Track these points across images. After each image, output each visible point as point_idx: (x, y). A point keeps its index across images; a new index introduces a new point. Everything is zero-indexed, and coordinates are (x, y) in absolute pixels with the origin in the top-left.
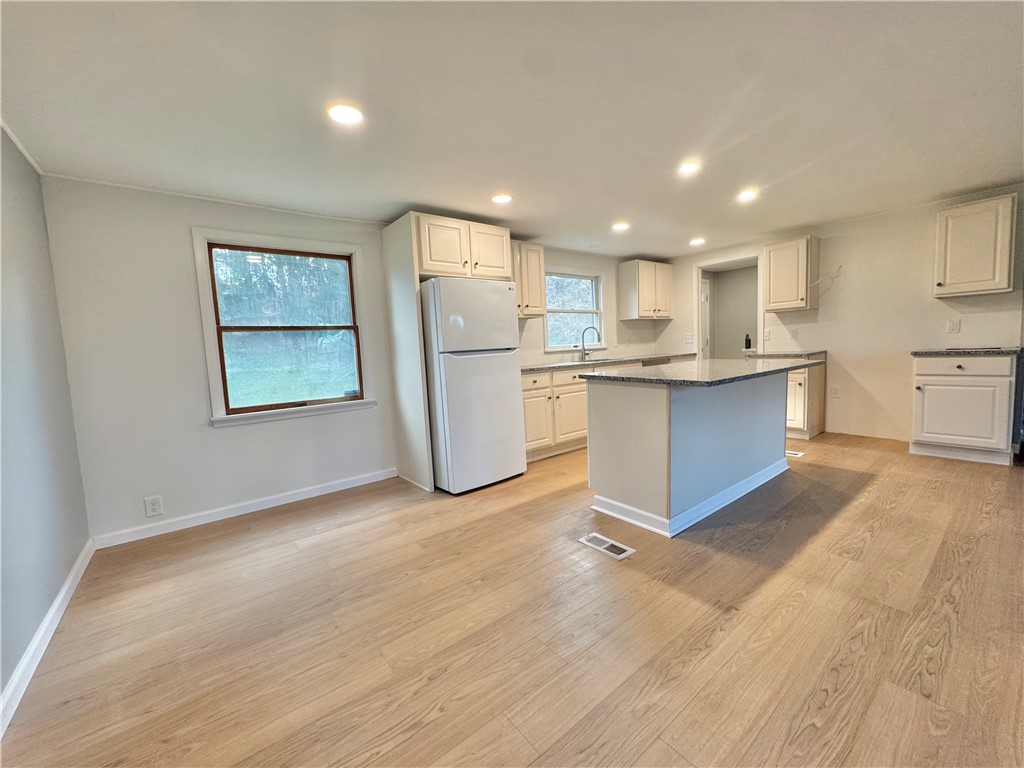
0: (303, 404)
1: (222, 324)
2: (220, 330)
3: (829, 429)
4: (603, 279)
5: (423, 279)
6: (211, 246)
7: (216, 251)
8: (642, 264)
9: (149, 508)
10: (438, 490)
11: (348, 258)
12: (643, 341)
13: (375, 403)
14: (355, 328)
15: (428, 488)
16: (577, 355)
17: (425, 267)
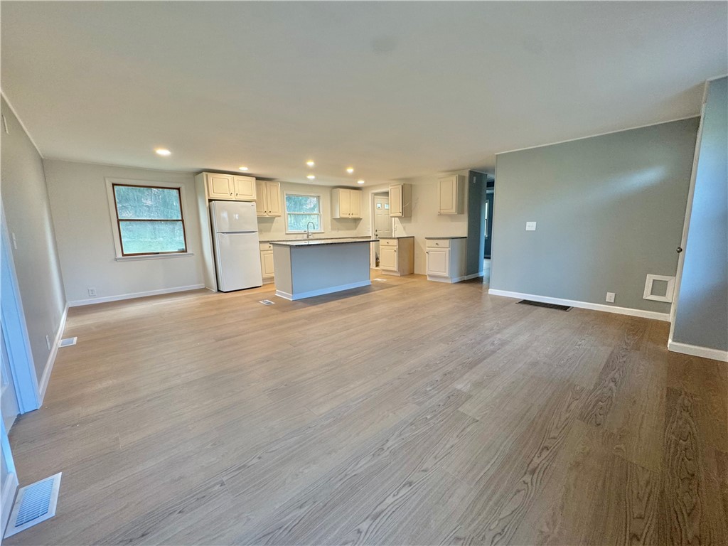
0: (158, 253)
1: (119, 218)
2: (119, 221)
3: (415, 272)
4: (321, 198)
5: (210, 200)
6: (114, 185)
7: (115, 187)
8: (341, 190)
9: (90, 292)
10: (219, 291)
11: (179, 189)
12: (348, 229)
13: (193, 254)
14: (182, 220)
15: (215, 290)
16: (306, 235)
17: (211, 196)
